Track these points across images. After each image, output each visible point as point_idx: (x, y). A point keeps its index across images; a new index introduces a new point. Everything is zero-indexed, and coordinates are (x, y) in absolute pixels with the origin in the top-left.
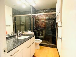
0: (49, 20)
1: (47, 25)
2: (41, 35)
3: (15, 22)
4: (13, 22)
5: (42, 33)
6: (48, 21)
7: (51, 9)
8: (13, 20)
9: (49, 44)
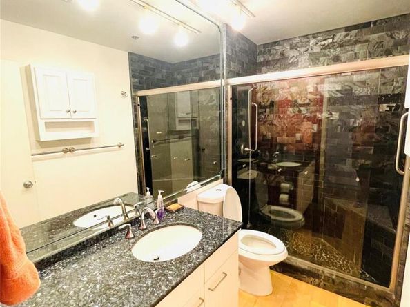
0: (345, 108)
1: (327, 142)
2: (284, 197)
3: (145, 124)
4: (136, 126)
5: (296, 186)
6: (336, 116)
7: (367, 25)
8: (135, 116)
9: (335, 273)
